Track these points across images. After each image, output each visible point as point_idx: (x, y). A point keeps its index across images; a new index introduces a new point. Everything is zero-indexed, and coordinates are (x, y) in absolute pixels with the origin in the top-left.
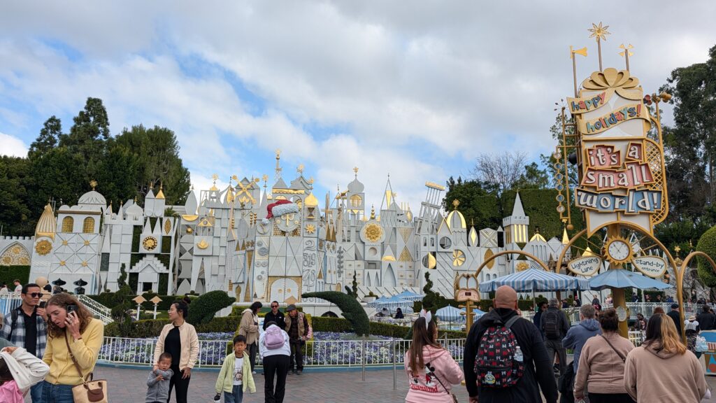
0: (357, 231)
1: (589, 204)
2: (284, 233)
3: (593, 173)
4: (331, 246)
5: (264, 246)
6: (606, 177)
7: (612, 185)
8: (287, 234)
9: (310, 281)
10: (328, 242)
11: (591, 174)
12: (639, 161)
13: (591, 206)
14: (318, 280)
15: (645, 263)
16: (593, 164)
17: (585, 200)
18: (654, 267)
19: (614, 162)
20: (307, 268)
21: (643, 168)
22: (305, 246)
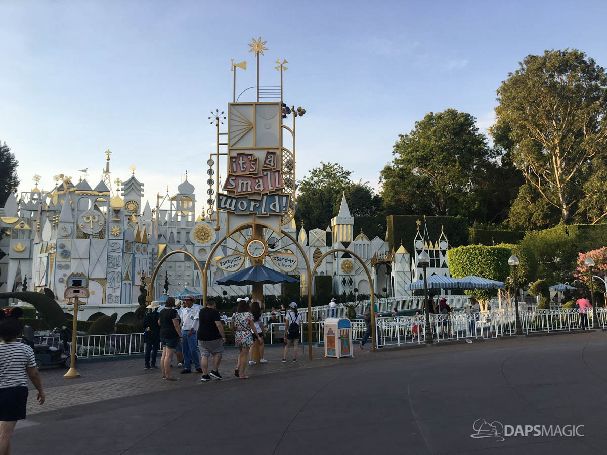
0: (186, 233)
1: (228, 207)
2: (86, 236)
3: (234, 178)
4: (142, 249)
5: (66, 249)
6: (245, 182)
7: (250, 189)
8: (91, 237)
9: (116, 283)
10: (137, 244)
11: (232, 180)
12: (273, 168)
13: (230, 209)
14: (124, 282)
15: (281, 260)
16: (235, 170)
17: (225, 204)
18: (288, 263)
19: (253, 168)
20: (113, 270)
21: (277, 174)
22: (111, 248)
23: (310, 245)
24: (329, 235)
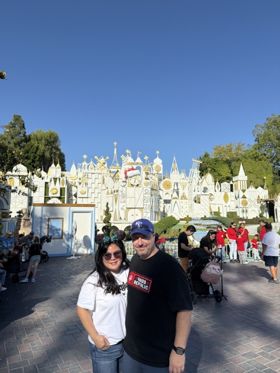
5: (123, 192)
8: (135, 186)
10: (154, 190)
14: (151, 210)
20: (146, 203)
22: (144, 192)
23: (222, 191)
24: (232, 186)
